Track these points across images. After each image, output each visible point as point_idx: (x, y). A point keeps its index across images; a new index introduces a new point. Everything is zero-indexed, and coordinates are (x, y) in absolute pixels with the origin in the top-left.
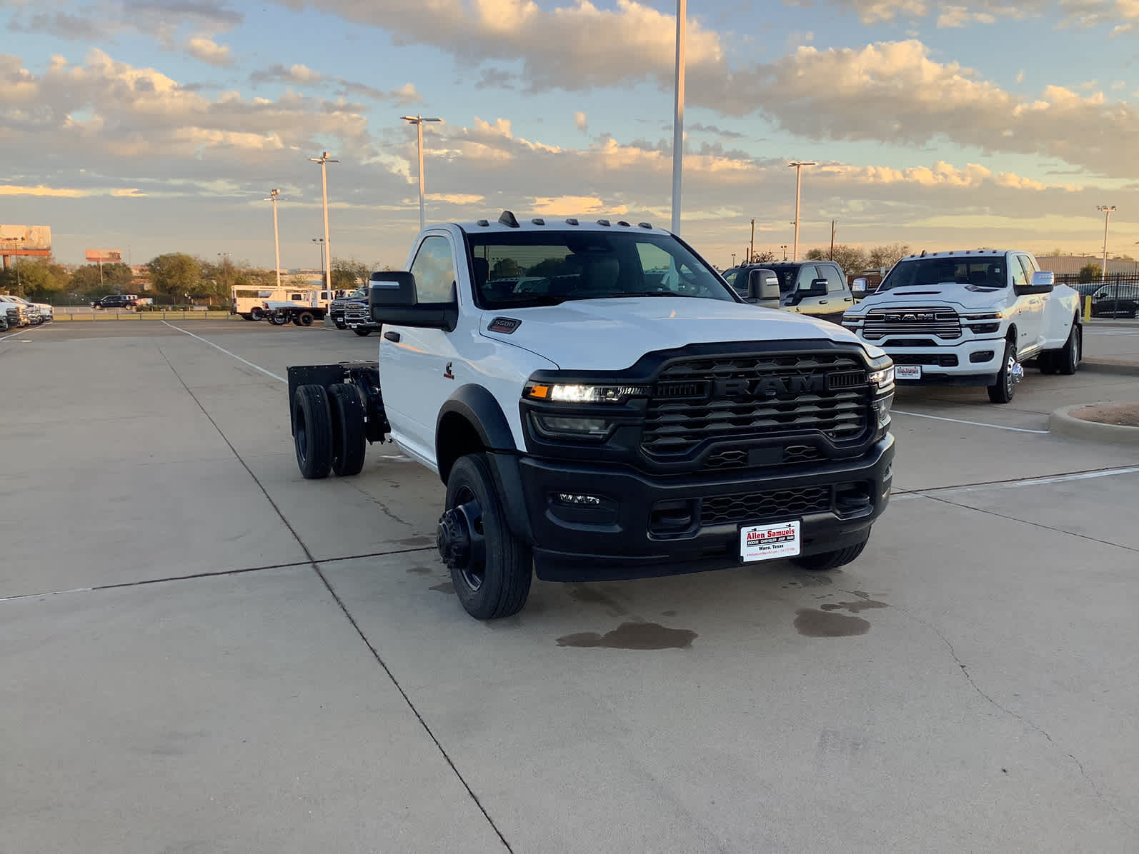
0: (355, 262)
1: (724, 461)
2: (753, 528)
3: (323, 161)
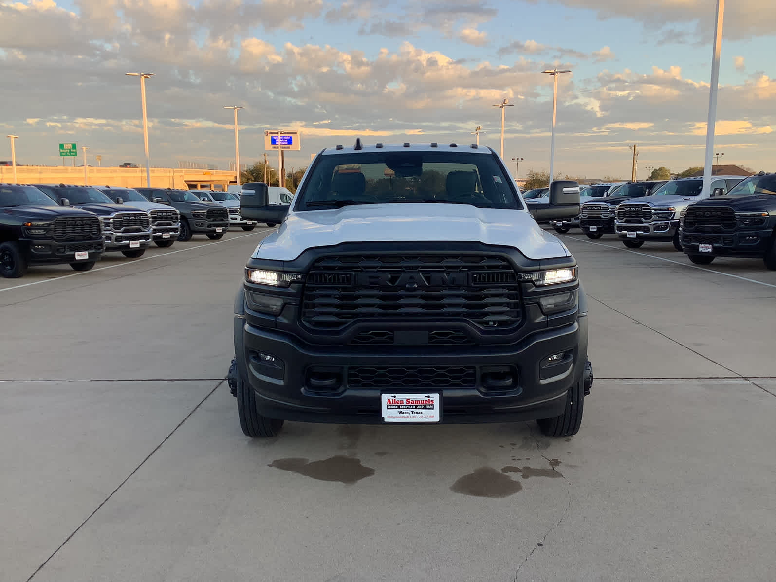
0: (545, 173)
1: (372, 338)
2: (393, 395)
3: (503, 106)
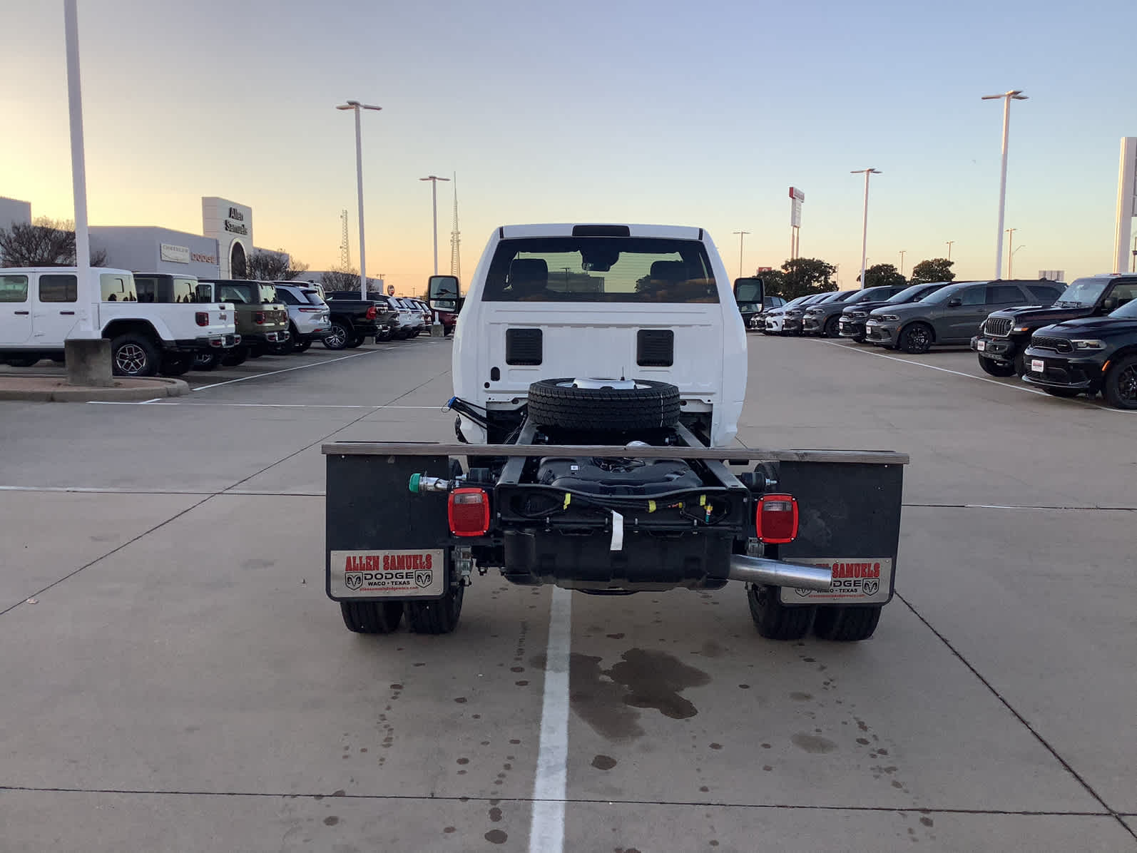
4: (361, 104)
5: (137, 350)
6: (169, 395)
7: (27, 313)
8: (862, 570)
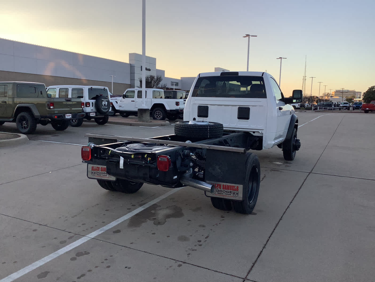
4: (250, 35)
5: (160, 112)
6: (162, 125)
7: (134, 101)
8: (232, 188)
